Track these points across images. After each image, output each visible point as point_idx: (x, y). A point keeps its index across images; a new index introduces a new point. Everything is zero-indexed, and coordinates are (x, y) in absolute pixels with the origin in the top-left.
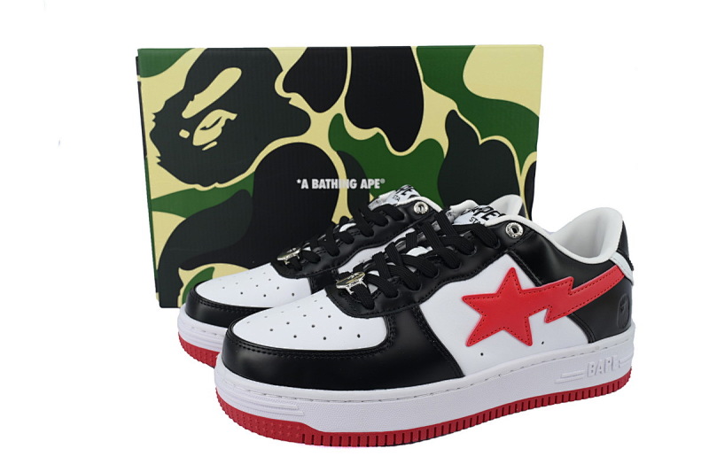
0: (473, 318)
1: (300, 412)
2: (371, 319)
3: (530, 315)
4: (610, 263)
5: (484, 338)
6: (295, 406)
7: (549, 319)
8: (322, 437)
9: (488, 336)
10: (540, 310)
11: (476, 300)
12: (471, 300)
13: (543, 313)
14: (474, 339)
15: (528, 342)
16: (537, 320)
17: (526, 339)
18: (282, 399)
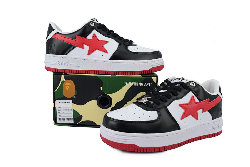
0: (182, 111)
1: (134, 141)
2: (153, 111)
3: (198, 110)
4: (218, 95)
5: (185, 117)
6: (132, 139)
7: (203, 112)
8: (141, 149)
9: (187, 117)
10: (201, 109)
11: (183, 105)
12: (182, 106)
13: (202, 109)
14: (183, 118)
15: (197, 119)
16: (200, 112)
17: (196, 118)
18: (128, 137)
